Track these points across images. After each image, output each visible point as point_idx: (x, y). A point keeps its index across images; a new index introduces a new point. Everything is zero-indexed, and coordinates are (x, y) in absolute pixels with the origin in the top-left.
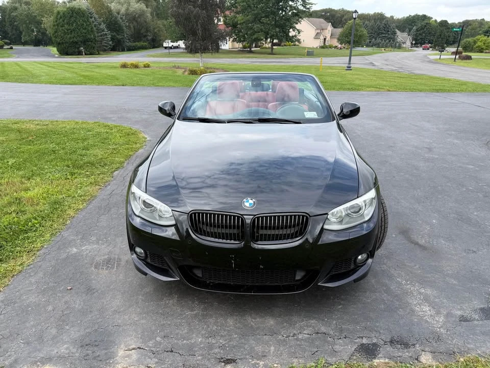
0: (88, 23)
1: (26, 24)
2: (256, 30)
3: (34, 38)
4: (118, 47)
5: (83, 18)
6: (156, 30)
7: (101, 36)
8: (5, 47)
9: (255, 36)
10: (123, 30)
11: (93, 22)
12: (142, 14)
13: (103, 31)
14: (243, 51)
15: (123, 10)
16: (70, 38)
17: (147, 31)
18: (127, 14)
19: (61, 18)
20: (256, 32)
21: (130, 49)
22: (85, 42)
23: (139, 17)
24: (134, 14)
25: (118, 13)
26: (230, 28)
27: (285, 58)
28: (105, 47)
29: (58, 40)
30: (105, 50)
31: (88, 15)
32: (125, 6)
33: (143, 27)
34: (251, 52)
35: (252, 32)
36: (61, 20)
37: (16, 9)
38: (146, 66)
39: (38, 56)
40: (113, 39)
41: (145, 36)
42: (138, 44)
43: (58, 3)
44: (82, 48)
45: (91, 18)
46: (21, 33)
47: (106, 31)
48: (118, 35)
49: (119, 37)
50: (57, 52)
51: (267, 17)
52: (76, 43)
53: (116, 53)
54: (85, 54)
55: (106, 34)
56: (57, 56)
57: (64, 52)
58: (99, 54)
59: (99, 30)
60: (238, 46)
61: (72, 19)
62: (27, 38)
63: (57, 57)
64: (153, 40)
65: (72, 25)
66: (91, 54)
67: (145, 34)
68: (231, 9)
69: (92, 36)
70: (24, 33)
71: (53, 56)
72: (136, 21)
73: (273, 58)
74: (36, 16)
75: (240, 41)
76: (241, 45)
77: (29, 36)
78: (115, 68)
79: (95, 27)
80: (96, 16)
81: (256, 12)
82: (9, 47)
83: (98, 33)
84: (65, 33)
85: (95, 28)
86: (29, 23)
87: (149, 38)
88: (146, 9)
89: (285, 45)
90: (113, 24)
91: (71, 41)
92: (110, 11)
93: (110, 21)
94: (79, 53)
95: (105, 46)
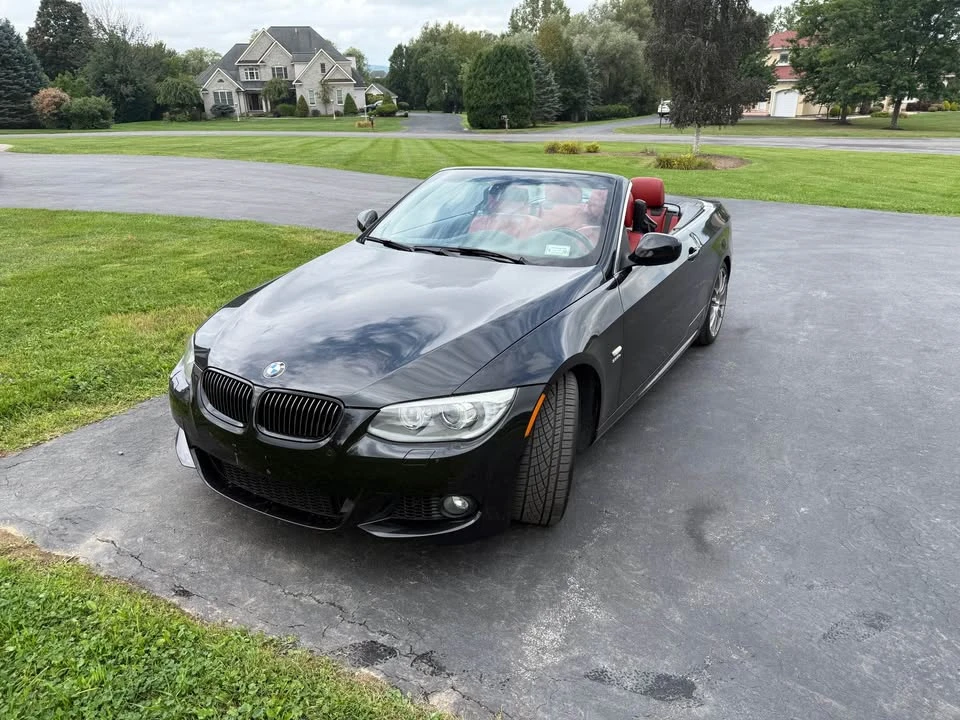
0: (525, 72)
1: (436, 74)
2: (858, 76)
3: (444, 97)
4: (571, 112)
5: (517, 64)
6: (649, 82)
7: (544, 94)
8: (398, 114)
9: (855, 90)
10: (586, 82)
11: (534, 70)
12: (628, 51)
13: (549, 84)
14: (827, 121)
15: (594, 46)
16: (491, 98)
17: (633, 83)
18: (600, 53)
19: (482, 64)
20: (860, 82)
21: (595, 118)
22: (513, 106)
23: (621, 58)
24: (614, 52)
25: (585, 52)
26: (803, 74)
27: (920, 138)
28: (546, 115)
29: (472, 102)
30: (545, 120)
31: (527, 58)
32: (600, 38)
33: (626, 76)
34: (844, 123)
35: (851, 82)
36: (482, 68)
37: (427, 50)
38: (592, 149)
39: (438, 130)
40: (564, 99)
41: (626, 94)
42: (613, 108)
43: (495, 37)
44: (505, 116)
45: (532, 62)
46: (428, 90)
47: (555, 86)
48: (576, 92)
49: (577, 95)
50: (467, 124)
51: (891, 47)
52: (499, 107)
53: (567, 124)
54: (511, 127)
55: (552, 91)
56: (466, 129)
57: (478, 124)
58: (534, 127)
59: (542, 84)
60: (819, 110)
61: (500, 66)
62: (435, 99)
63: (466, 132)
64: (642, 101)
65: (498, 75)
66: (520, 126)
67: (627, 88)
68: (811, 35)
69: (527, 94)
70: (432, 90)
71: (460, 130)
72: (617, 66)
73: (889, 137)
74: (452, 61)
75: (823, 101)
76: (824, 110)
77: (439, 95)
78: (538, 152)
79: (536, 78)
80: (543, 60)
81: (866, 37)
82: (403, 114)
83: (538, 89)
84: (484, 91)
85: (534, 81)
86: (442, 73)
87: (635, 96)
88: (639, 42)
89: (940, 109)
90: (570, 73)
91: (492, 103)
92: (569, 50)
93: (567, 67)
94: (501, 126)
95: (547, 112)
